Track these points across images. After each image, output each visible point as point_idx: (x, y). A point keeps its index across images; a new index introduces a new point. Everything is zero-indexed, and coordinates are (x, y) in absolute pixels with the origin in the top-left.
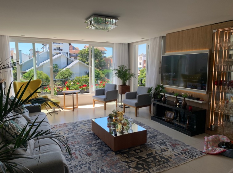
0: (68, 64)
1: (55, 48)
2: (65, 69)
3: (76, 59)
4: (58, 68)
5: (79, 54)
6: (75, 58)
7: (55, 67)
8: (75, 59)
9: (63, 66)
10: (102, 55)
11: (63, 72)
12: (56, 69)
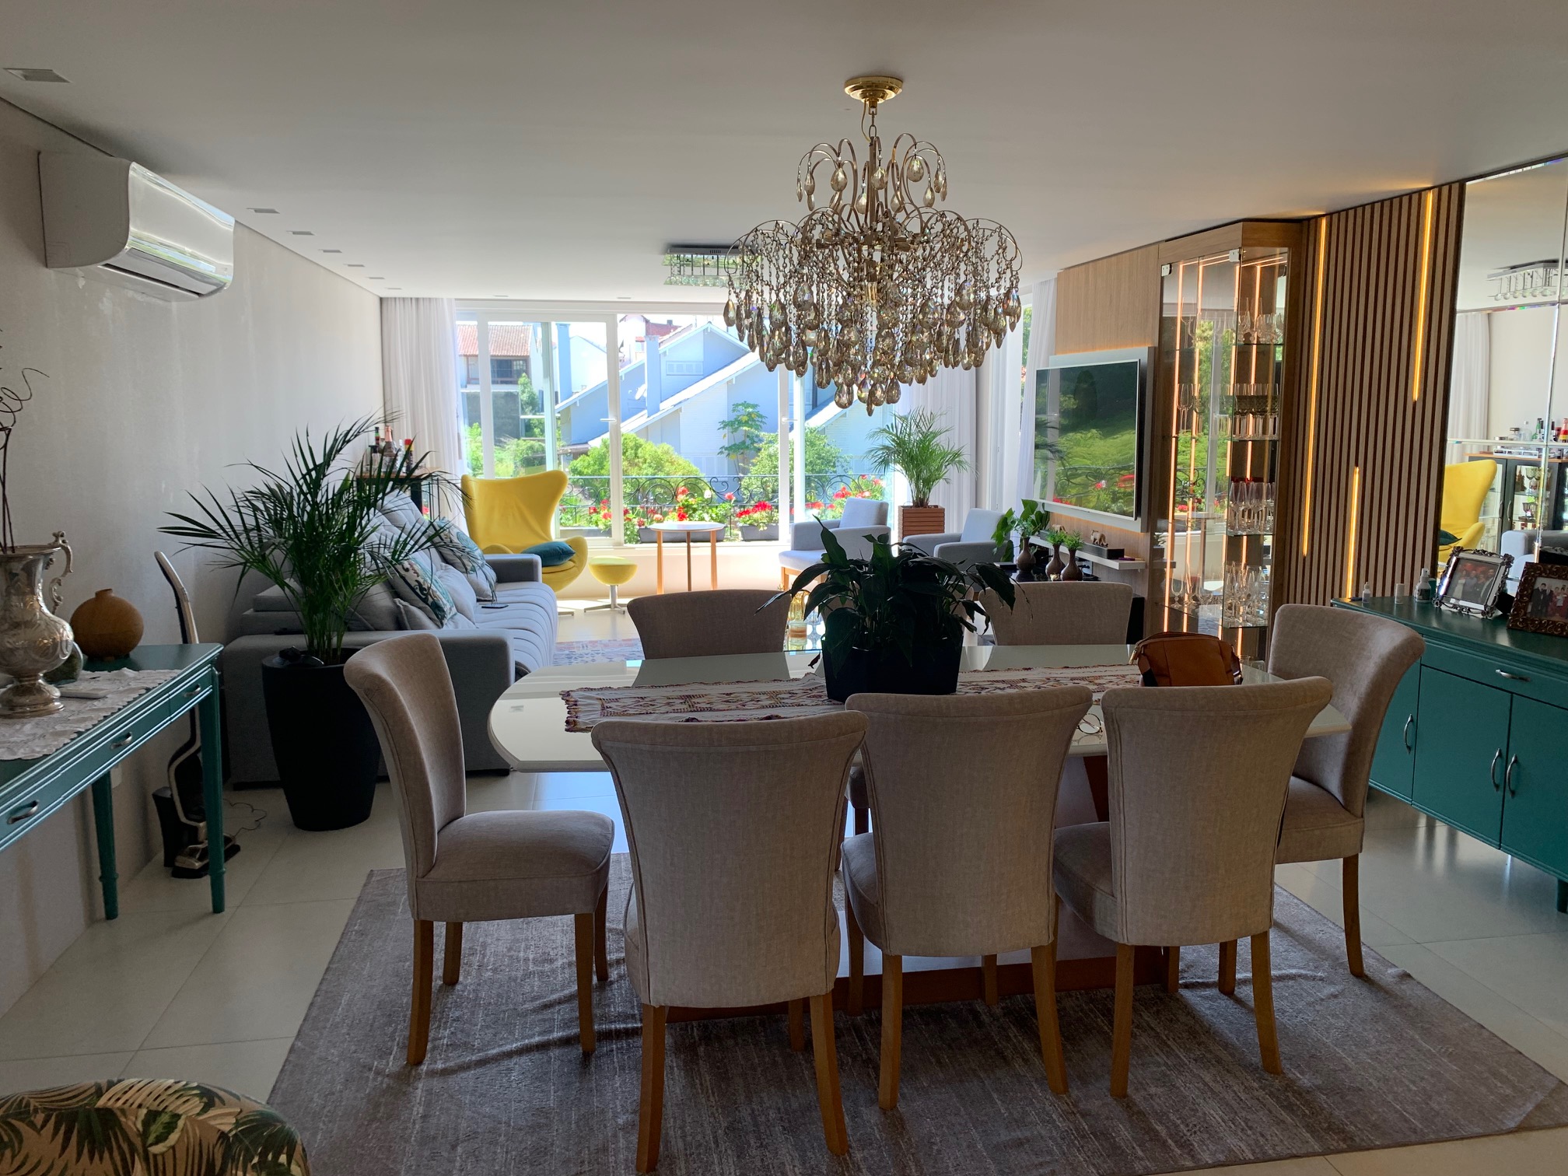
4: (758, 427)
7: (746, 423)
12: (747, 435)
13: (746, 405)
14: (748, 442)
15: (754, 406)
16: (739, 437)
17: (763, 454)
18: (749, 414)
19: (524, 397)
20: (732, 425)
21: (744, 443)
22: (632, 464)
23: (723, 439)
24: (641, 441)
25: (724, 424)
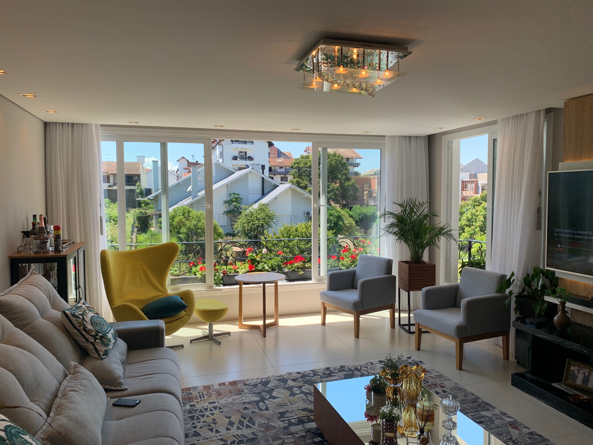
0: (263, 194)
1: (236, 154)
2: (256, 206)
3: (284, 179)
4: (240, 203)
5: (292, 167)
6: (281, 177)
7: (235, 202)
8: (281, 180)
9: (252, 197)
10: (348, 170)
11: (252, 214)
12: (235, 206)
13: (235, 194)
15: (238, 195)
16: (232, 207)
18: (236, 198)
19: (138, 191)
20: (228, 202)
21: (234, 209)
22: (187, 219)
23: (225, 208)
25: (226, 202)
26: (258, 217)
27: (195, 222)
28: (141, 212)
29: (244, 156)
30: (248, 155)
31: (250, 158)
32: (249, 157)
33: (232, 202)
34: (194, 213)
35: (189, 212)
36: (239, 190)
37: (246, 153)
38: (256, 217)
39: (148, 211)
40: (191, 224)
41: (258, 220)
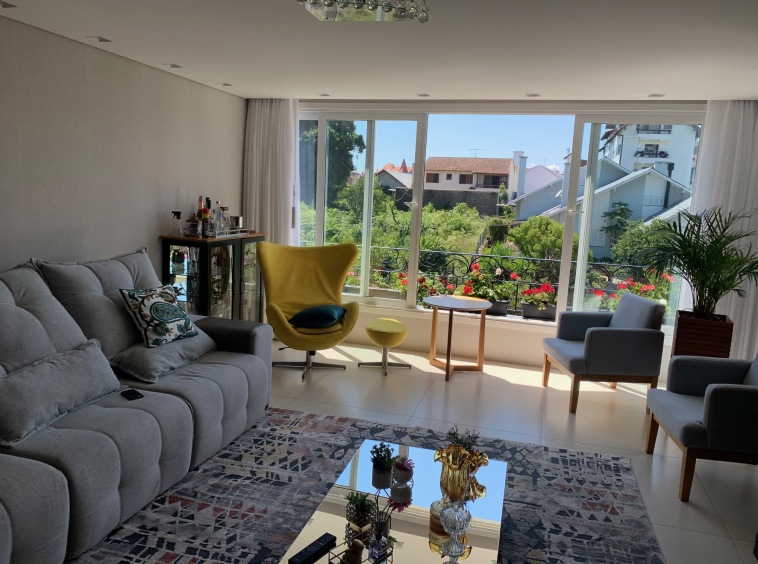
0: (666, 206)
1: (642, 149)
2: (649, 223)
4: (626, 217)
7: (619, 214)
9: (646, 211)
11: (640, 234)
12: (619, 221)
13: (621, 204)
14: (619, 225)
15: (626, 205)
16: (614, 222)
17: (627, 233)
18: (622, 209)
19: (501, 195)
20: (610, 215)
21: (617, 225)
22: (543, 233)
23: (604, 223)
24: (551, 221)
25: (606, 214)
26: (649, 238)
27: (553, 238)
28: (495, 221)
29: (652, 151)
30: (660, 149)
31: (664, 155)
32: (662, 153)
33: (616, 214)
34: (555, 225)
35: (548, 224)
36: (627, 199)
37: (657, 146)
38: (646, 238)
39: (504, 220)
40: (548, 239)
41: (649, 242)
